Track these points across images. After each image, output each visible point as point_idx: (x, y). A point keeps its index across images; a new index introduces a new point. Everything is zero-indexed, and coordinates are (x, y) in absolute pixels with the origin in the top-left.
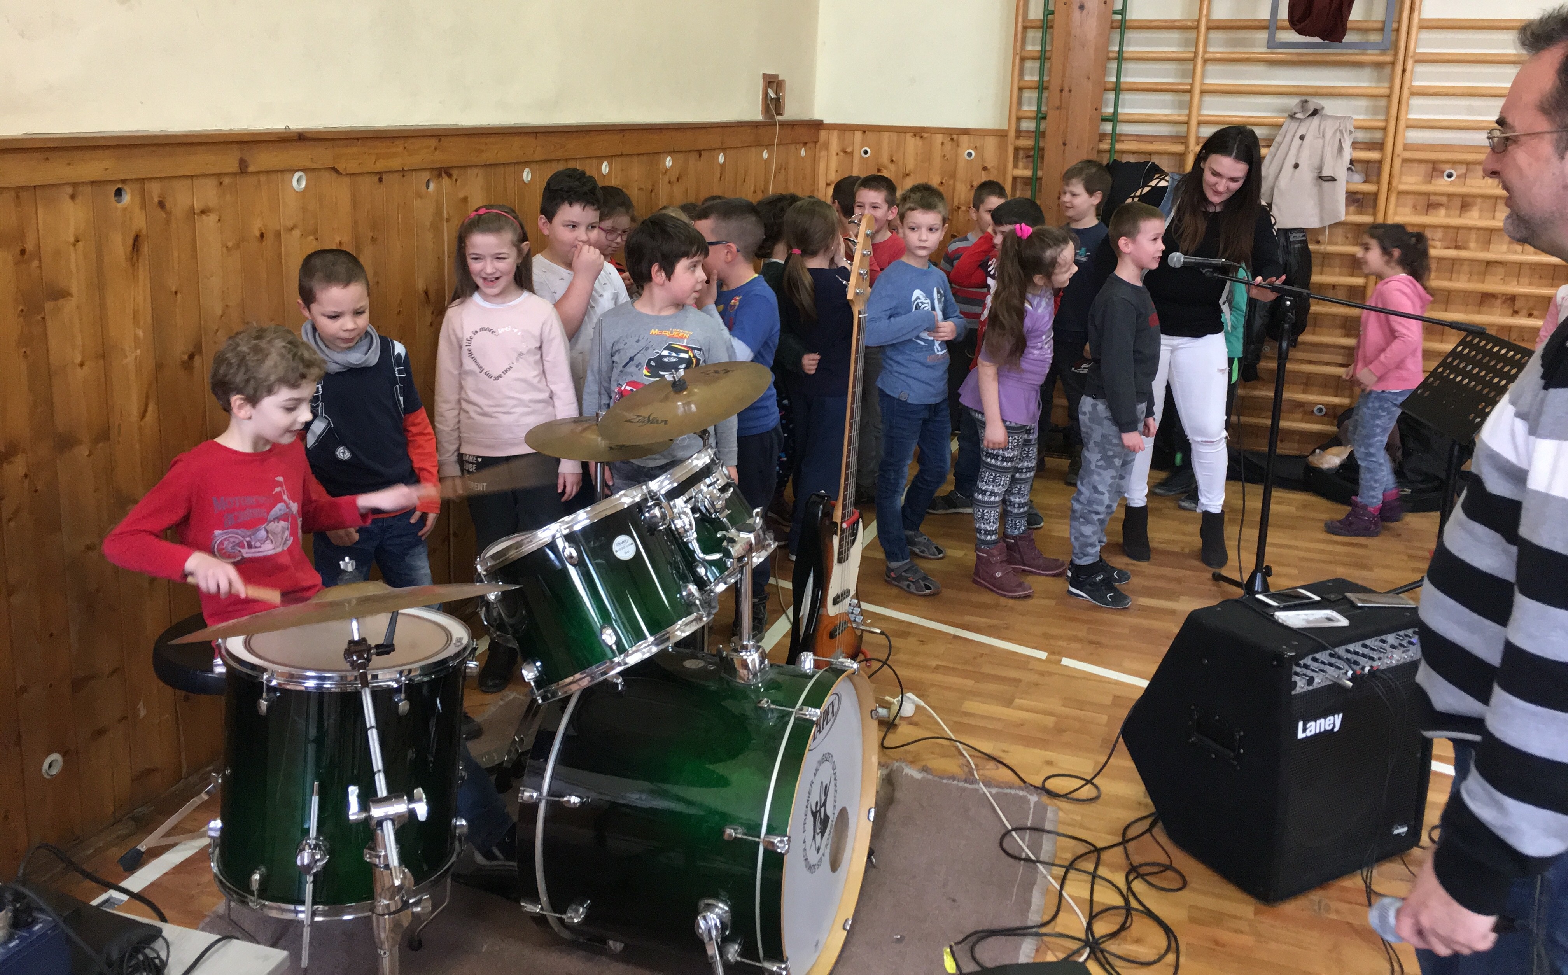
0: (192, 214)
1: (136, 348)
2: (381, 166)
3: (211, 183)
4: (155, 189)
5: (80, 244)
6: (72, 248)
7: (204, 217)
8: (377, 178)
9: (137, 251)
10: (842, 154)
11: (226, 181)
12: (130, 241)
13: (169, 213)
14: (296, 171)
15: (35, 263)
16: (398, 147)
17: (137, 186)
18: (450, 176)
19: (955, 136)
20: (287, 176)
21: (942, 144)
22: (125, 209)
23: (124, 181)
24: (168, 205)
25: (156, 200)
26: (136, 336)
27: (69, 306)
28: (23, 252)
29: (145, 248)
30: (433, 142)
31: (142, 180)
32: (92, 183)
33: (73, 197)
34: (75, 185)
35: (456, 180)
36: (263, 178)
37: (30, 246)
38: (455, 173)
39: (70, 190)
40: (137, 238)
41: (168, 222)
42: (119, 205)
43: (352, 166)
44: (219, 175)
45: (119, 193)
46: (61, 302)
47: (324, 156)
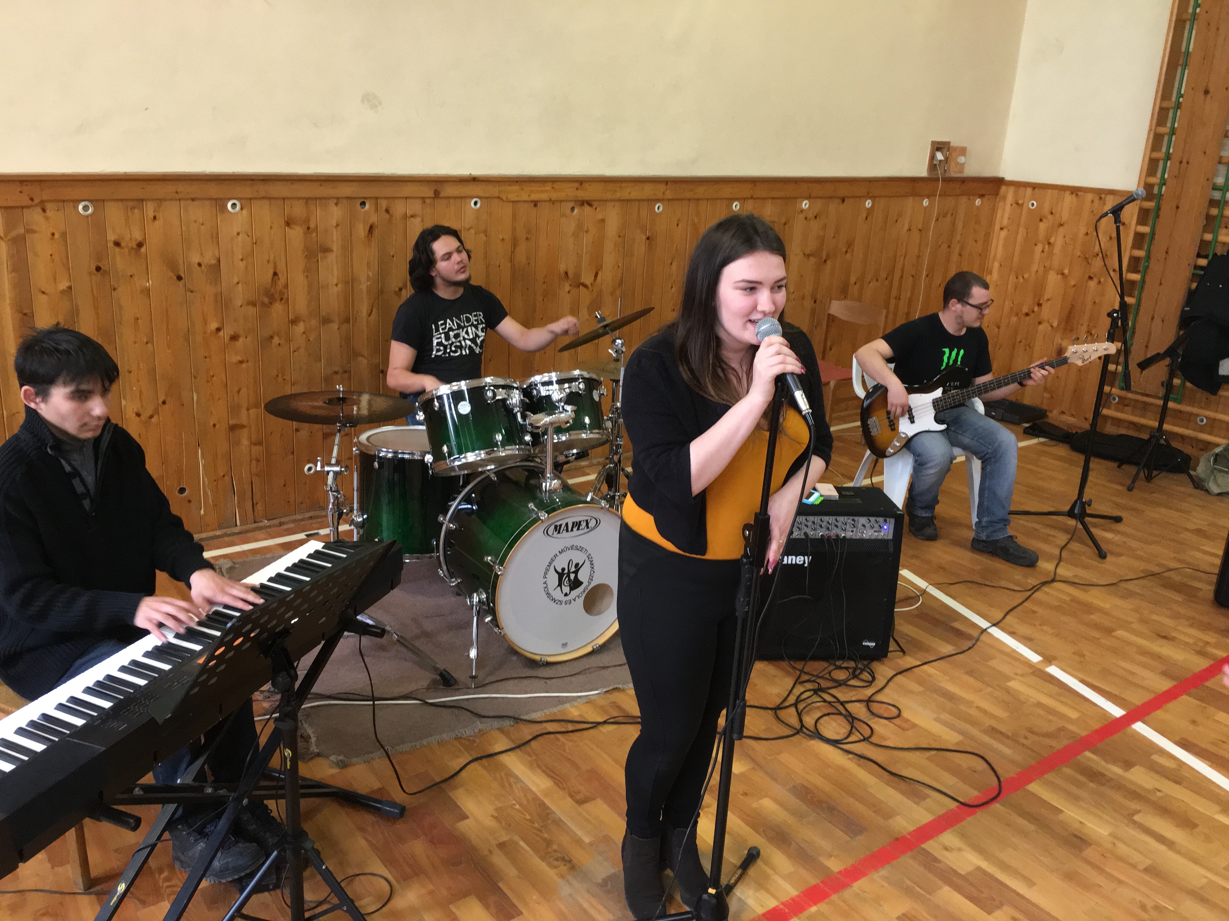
0: (405, 217)
1: (368, 281)
2: (535, 197)
3: (419, 202)
4: (384, 204)
5: (339, 227)
6: (335, 229)
7: (412, 219)
8: (533, 204)
9: (371, 234)
10: (1014, 205)
11: (428, 201)
12: (368, 228)
13: (391, 216)
14: (474, 197)
15: (314, 235)
16: (548, 187)
17: (373, 201)
18: (590, 205)
19: (1103, 196)
20: (468, 200)
21: (1092, 201)
22: (365, 212)
23: (365, 198)
24: (391, 212)
25: (384, 209)
26: (368, 276)
27: (332, 257)
28: (308, 228)
29: (376, 232)
30: (577, 185)
31: (377, 198)
32: (347, 198)
33: (336, 204)
34: (338, 198)
35: (596, 209)
36: (452, 201)
37: (312, 226)
38: (595, 204)
39: (335, 201)
40: (371, 227)
41: (390, 220)
42: (363, 210)
43: (512, 197)
44: (423, 198)
45: (363, 204)
46: (328, 254)
47: (493, 190)
